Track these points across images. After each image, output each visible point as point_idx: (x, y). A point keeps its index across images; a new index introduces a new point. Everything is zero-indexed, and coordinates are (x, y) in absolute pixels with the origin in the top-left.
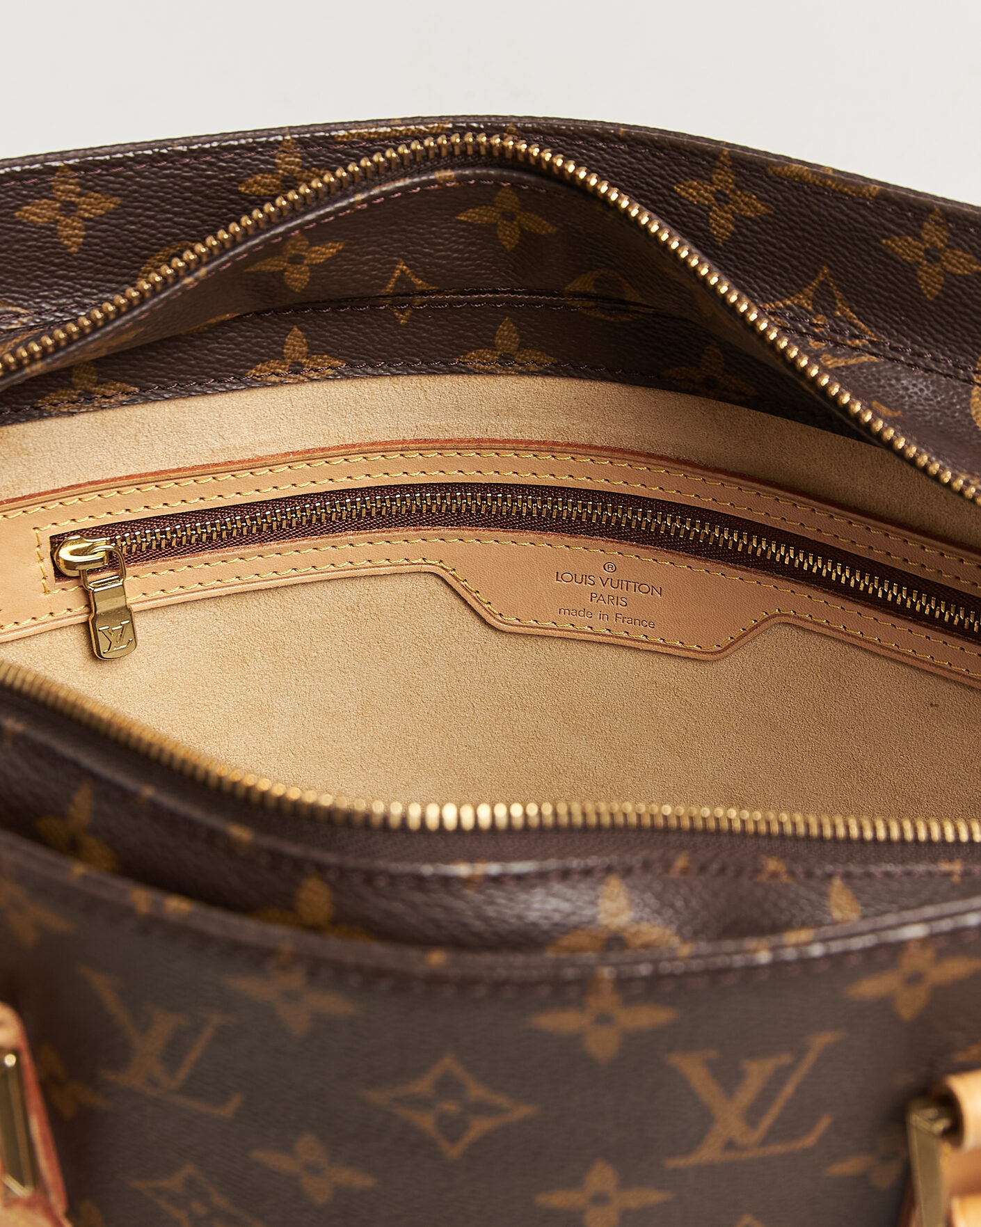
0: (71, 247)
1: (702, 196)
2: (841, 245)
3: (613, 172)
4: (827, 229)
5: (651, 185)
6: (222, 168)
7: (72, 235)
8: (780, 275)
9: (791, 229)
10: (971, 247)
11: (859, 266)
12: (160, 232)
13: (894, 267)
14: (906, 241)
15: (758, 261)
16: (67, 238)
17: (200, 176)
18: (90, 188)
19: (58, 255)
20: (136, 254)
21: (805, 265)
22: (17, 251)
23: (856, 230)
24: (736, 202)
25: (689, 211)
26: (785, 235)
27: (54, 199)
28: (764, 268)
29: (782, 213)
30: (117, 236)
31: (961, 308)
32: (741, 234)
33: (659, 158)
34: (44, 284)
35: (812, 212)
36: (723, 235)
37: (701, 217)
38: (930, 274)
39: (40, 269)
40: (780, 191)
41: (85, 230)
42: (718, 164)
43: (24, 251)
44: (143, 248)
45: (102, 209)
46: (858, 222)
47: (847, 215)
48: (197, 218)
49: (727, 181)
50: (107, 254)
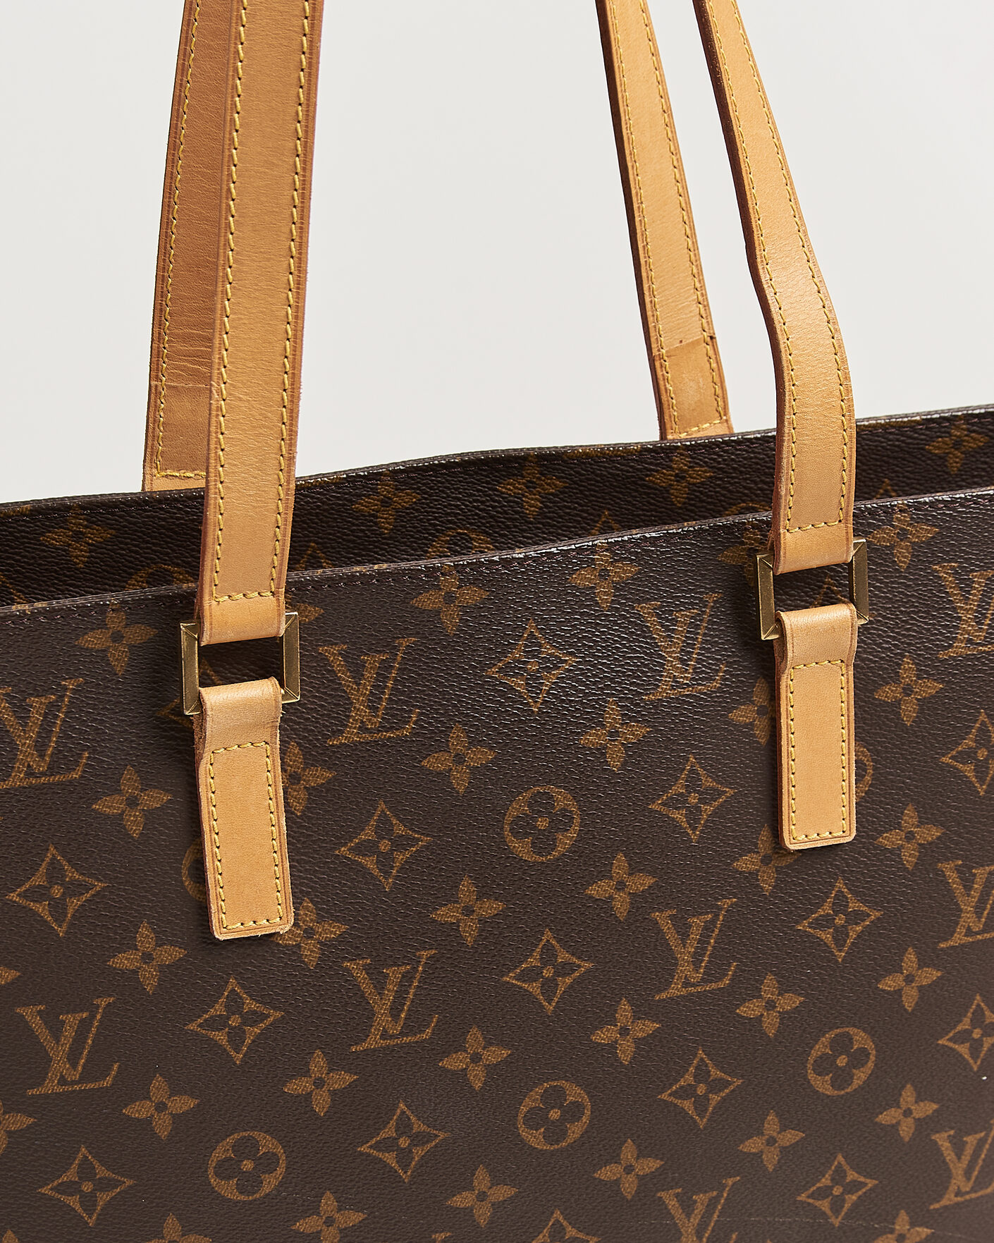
0: (79, 564)
1: (517, 488)
2: (617, 492)
3: (454, 488)
4: (607, 484)
5: (481, 491)
6: (187, 513)
7: (80, 554)
8: (575, 527)
9: (581, 492)
10: (705, 462)
11: (630, 502)
12: (142, 557)
13: (654, 494)
14: (663, 473)
15: (558, 522)
16: (76, 557)
17: (172, 518)
18: (93, 523)
19: (69, 569)
20: (125, 571)
21: (592, 514)
22: (40, 564)
23: (628, 477)
24: (542, 485)
25: (509, 502)
26: (577, 498)
27: (68, 529)
28: (563, 526)
29: (575, 483)
30: (111, 557)
31: (699, 504)
32: (547, 507)
33: (485, 470)
34: (58, 589)
35: (597, 475)
36: (534, 511)
37: (517, 503)
38: (679, 490)
39: (56, 578)
40: (572, 468)
41: (89, 552)
42: (527, 464)
43: (45, 565)
44: (130, 568)
45: (101, 537)
46: (630, 472)
47: (622, 470)
48: (170, 548)
49: (534, 473)
50: (104, 570)
